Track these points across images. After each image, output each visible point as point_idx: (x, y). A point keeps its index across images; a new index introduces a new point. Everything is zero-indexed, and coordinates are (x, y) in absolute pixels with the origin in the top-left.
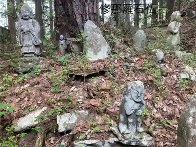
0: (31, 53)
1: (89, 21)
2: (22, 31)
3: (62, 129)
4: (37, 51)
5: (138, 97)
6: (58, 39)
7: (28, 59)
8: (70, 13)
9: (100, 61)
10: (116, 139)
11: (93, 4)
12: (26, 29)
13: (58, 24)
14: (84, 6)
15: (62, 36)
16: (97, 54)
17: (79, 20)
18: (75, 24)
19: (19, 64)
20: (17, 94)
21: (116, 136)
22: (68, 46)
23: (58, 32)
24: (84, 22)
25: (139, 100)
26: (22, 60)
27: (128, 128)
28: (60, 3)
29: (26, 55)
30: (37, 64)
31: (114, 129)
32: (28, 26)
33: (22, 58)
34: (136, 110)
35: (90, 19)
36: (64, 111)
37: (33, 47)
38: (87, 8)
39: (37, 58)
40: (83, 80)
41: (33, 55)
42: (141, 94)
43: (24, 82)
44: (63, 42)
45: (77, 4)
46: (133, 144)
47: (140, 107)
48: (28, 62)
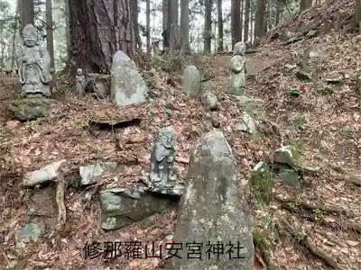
0: (37, 93)
1: (119, 52)
2: (24, 62)
3: (85, 181)
4: (46, 90)
5: (168, 143)
6: (74, 73)
7: (34, 101)
8: (93, 39)
9: (133, 105)
10: (146, 188)
11: (126, 28)
12: (30, 60)
13: (75, 52)
14: (113, 31)
15: (80, 70)
16: (129, 97)
17: (105, 49)
18: (99, 54)
19: (23, 108)
20: (25, 145)
21: (146, 185)
22: (90, 84)
23: (74, 63)
24: (112, 52)
25: (170, 146)
26: (25, 103)
27: (159, 176)
28: (79, 23)
29: (30, 96)
30: (48, 109)
31: (145, 178)
32: (34, 56)
33: (26, 100)
34: (167, 157)
35: (121, 49)
36: (87, 162)
37: (40, 85)
38: (117, 34)
39: (47, 100)
40: (110, 130)
41: (41, 96)
42: (172, 140)
43: (30, 131)
44: (81, 78)
45: (103, 28)
46: (164, 192)
47: (171, 154)
48: (34, 105)
